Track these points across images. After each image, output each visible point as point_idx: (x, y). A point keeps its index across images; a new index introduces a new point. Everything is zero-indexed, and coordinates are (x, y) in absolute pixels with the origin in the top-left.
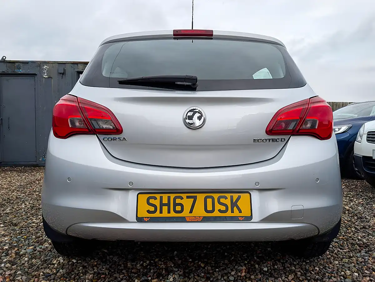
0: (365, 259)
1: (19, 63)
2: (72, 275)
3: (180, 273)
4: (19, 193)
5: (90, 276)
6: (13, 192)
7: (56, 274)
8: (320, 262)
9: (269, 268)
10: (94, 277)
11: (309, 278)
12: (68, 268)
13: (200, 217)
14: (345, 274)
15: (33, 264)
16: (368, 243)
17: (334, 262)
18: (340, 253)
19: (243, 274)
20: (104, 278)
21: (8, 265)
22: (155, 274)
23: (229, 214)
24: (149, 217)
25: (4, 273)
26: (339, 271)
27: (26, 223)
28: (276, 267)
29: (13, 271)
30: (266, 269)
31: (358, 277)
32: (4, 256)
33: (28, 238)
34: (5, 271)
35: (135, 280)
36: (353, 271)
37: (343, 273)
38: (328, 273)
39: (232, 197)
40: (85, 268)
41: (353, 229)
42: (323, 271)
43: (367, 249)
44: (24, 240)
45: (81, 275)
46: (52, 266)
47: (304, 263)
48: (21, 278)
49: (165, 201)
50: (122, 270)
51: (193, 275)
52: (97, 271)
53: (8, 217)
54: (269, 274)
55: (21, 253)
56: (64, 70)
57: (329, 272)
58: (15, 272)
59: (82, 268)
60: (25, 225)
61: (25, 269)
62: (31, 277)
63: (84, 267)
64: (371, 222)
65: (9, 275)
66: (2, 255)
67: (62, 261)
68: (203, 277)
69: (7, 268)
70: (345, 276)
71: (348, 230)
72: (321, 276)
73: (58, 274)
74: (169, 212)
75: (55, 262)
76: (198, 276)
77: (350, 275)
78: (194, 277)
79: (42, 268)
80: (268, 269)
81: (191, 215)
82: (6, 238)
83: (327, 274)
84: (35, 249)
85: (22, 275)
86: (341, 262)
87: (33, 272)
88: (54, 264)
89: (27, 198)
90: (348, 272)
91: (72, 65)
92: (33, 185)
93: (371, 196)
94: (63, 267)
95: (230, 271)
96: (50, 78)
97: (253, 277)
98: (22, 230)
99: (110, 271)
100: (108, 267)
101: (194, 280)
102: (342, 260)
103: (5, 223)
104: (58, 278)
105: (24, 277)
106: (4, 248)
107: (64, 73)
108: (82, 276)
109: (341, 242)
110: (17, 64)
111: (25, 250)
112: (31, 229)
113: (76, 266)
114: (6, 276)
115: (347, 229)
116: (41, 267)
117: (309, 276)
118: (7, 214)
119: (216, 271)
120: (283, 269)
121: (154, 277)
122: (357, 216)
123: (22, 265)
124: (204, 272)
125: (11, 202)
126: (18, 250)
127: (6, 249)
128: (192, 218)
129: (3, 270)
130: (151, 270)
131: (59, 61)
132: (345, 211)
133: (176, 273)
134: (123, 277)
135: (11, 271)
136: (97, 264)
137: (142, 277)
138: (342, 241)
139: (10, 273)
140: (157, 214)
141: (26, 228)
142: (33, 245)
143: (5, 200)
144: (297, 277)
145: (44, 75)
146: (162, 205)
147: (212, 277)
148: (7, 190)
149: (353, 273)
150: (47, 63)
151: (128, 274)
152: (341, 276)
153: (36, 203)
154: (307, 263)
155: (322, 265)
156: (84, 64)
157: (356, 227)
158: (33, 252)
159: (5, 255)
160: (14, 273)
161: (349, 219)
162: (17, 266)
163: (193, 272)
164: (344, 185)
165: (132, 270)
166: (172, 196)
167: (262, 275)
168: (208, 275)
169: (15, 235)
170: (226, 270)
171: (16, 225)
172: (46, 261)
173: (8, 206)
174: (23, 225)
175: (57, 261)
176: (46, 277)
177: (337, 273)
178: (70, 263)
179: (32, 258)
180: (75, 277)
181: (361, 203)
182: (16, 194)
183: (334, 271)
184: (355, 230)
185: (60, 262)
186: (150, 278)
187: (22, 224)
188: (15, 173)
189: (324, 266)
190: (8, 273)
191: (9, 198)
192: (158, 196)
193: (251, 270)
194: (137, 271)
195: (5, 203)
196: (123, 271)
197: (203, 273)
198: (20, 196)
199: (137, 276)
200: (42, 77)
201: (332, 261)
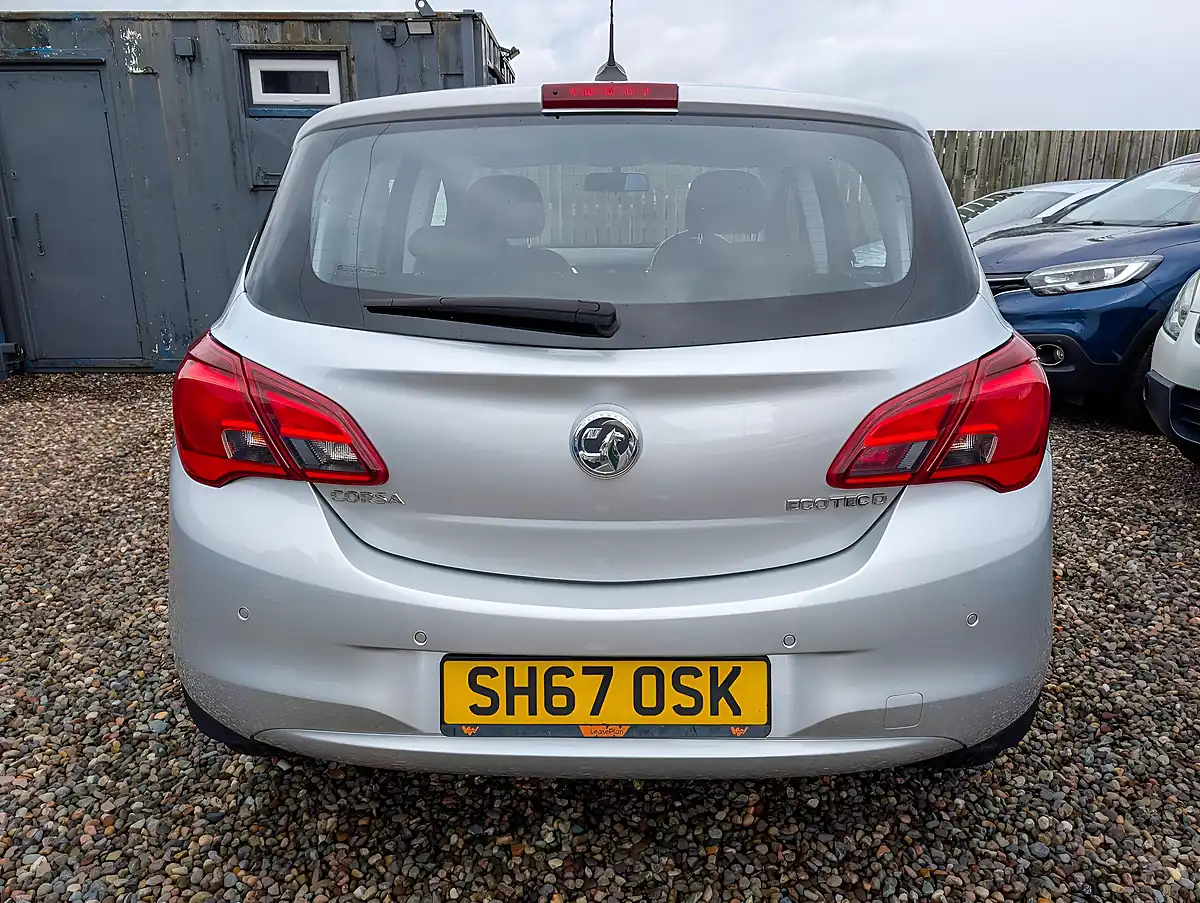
0: (1103, 774)
1: (41, 23)
2: (281, 817)
3: (575, 815)
4: (105, 490)
5: (329, 820)
6: (88, 485)
7: (235, 811)
8: (972, 780)
9: (824, 798)
10: (339, 825)
11: (931, 836)
12: (268, 790)
13: (620, 726)
14: (1037, 824)
15: (171, 775)
16: (1126, 707)
17: (1012, 777)
18: (1038, 745)
19: (749, 820)
20: (367, 828)
21: (105, 780)
22: (506, 818)
23: (704, 717)
24: (477, 725)
25: (96, 805)
26: (1020, 815)
27: (137, 616)
28: (844, 795)
29: (121, 801)
30: (814, 803)
31: (1070, 835)
32: (90, 744)
33: (150, 679)
34: (98, 799)
35: (450, 837)
36: (1062, 815)
37: (1030, 821)
38: (987, 819)
39: (714, 671)
40: (314, 793)
41: (1094, 652)
42: (974, 812)
43: (1119, 733)
44: (139, 688)
45: (305, 817)
46: (225, 783)
47: (927, 782)
48: (145, 826)
49: (522, 680)
50: (415, 798)
51: (609, 820)
52: (348, 802)
53: (84, 590)
54: (821, 821)
55: (135, 734)
56: (195, 45)
57: (992, 815)
58: (126, 803)
59: (305, 791)
60: (136, 628)
61: (152, 792)
62: (170, 821)
63: (311, 789)
64: (1154, 625)
65: (112, 812)
66: (84, 742)
67: (249, 766)
68: (635, 830)
69: (102, 788)
70: (1033, 831)
71: (1079, 654)
72: (967, 830)
73: (243, 813)
74: (533, 711)
75: (230, 770)
76: (624, 822)
77: (1050, 828)
78: (612, 826)
79: (196, 792)
80: (821, 801)
81: (595, 719)
82: (88, 680)
83: (985, 823)
84: (173, 720)
85: (147, 815)
86: (1033, 779)
87: (175, 803)
88: (228, 777)
89: (131, 513)
90: (1046, 821)
91: (219, 26)
92: (142, 460)
93: (1180, 513)
94: (254, 786)
95: (713, 810)
96: (149, 73)
97: (774, 831)
98: (128, 645)
99: (382, 803)
100: (376, 788)
101: (611, 838)
102: (1037, 772)
103: (78, 615)
104: (243, 825)
105: (153, 823)
106: (87, 718)
107: (194, 56)
108: (307, 822)
109: (1049, 704)
110: (33, 25)
111: (145, 722)
112: (155, 643)
113: (290, 783)
114: (103, 817)
115: (1076, 650)
116: (193, 788)
117: (932, 831)
118: (80, 578)
119: (673, 808)
120: (862, 803)
121: (504, 828)
122: (1117, 598)
123: (142, 780)
124: (641, 810)
125: (87, 530)
126: (126, 722)
127: (94, 721)
128: (599, 728)
129: (92, 795)
130: (493, 799)
131: (173, 13)
132: (1086, 576)
133: (563, 815)
134: (419, 823)
135: (115, 799)
136: (346, 777)
137: (468, 826)
138: (1053, 701)
139: (113, 807)
140: (500, 717)
141: (139, 640)
142: (165, 708)
143: (68, 522)
144: (899, 831)
145: (129, 63)
146: (512, 691)
147: (661, 830)
148: (67, 478)
149: (1061, 820)
150: (134, 20)
151: (431, 815)
152: (1024, 830)
153: (159, 534)
154: (934, 781)
155: (975, 787)
156: (259, 20)
157: (1106, 644)
158: (167, 729)
159: (92, 741)
160: (123, 807)
161: (1091, 612)
162: (129, 783)
163: (610, 811)
164: (1104, 462)
165: (442, 801)
166: (542, 667)
167: (802, 825)
168: (652, 823)
169: (111, 666)
170: (702, 804)
171: (110, 626)
172: (206, 764)
173: (78, 544)
174: (131, 626)
175: (236, 767)
176: (211, 823)
177: (1014, 820)
178: (273, 773)
179: (167, 755)
180: (288, 823)
181: (1144, 543)
182: (96, 495)
183: (1006, 811)
184: (1100, 655)
185: (244, 770)
186: (490, 831)
187: (128, 623)
188: (82, 402)
189: (981, 795)
190: (107, 807)
191: (78, 514)
192: (500, 667)
193: (772, 805)
194: (457, 805)
195: (70, 534)
196: (418, 804)
197: (636, 813)
198: (109, 503)
199: (455, 822)
200: (125, 73)
201: (1008, 777)
